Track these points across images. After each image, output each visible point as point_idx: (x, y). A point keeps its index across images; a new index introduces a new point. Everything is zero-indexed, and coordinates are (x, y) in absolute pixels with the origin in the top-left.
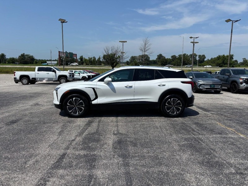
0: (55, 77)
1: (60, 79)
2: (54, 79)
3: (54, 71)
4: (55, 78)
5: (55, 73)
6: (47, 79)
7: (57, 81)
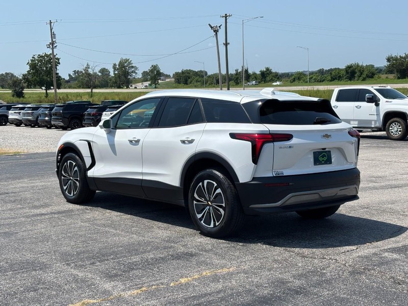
0: (375, 118)
1: (388, 124)
2: (373, 123)
3: (374, 100)
4: (375, 121)
5: (377, 105)
6: (357, 123)
7: (379, 130)
